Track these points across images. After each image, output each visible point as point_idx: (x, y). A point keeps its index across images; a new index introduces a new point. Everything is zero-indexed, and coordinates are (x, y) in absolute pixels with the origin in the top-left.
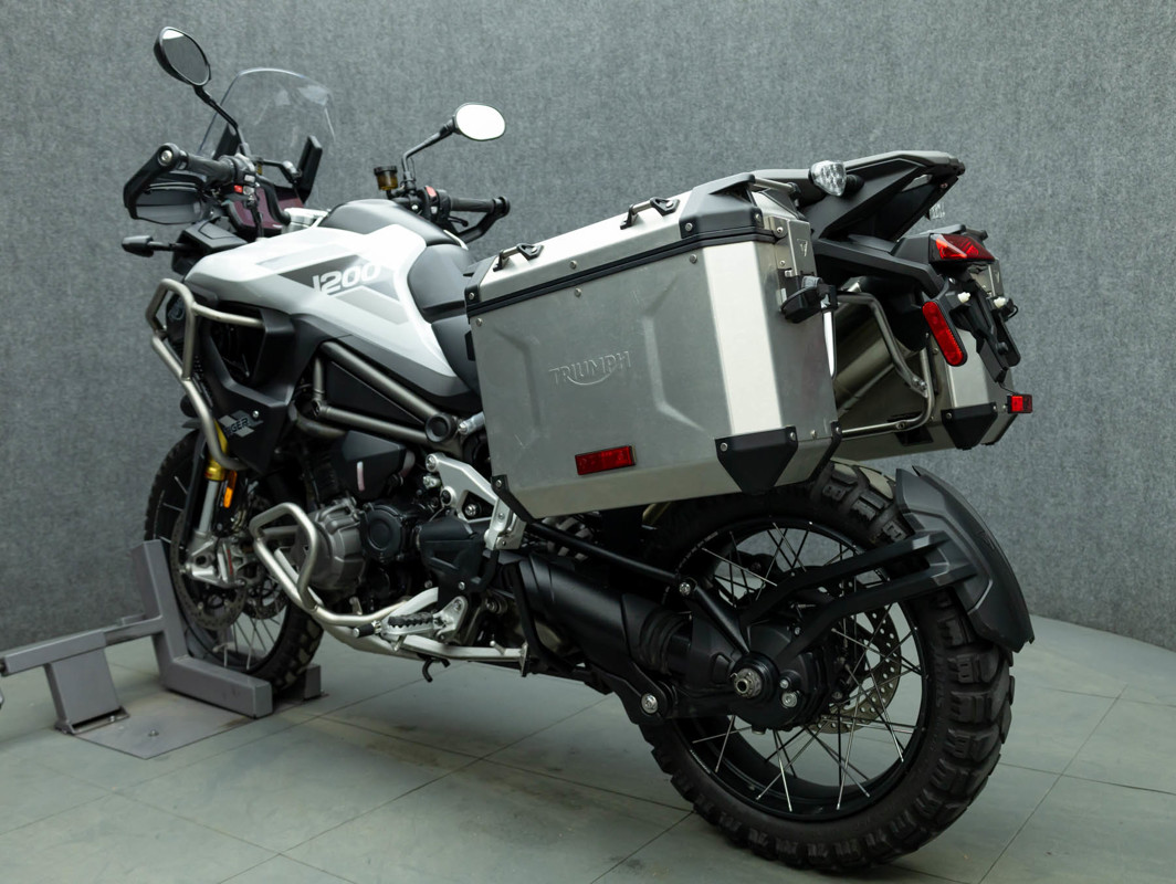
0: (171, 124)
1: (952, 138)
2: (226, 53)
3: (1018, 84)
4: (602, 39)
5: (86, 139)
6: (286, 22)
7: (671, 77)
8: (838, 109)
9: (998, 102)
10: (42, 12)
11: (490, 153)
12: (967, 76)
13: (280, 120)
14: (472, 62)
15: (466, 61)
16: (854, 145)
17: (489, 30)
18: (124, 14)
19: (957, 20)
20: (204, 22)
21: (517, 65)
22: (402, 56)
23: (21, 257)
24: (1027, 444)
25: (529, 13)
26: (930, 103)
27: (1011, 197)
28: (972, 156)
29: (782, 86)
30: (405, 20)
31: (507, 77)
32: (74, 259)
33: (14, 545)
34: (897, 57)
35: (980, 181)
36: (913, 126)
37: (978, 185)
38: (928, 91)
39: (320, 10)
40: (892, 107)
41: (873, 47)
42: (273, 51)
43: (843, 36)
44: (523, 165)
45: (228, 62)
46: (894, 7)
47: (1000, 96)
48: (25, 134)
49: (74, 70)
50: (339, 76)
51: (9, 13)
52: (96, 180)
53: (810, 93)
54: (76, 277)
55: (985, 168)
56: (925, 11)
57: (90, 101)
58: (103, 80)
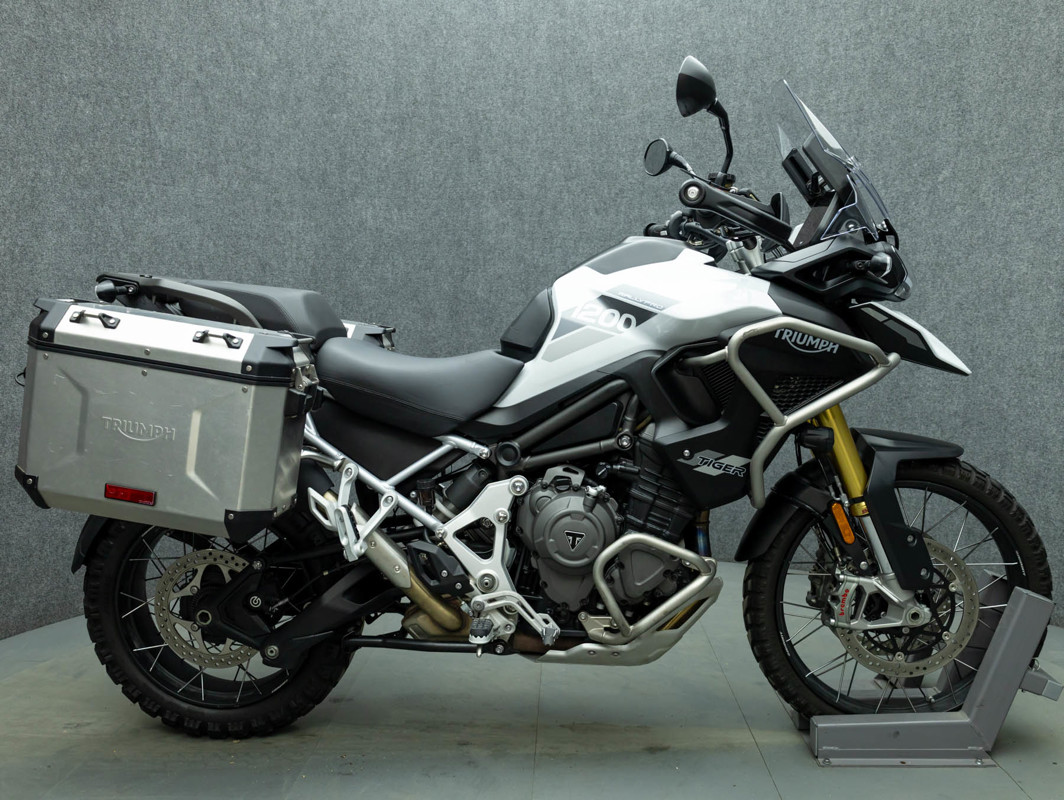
0: (331, 164)
1: (1019, 180)
2: (377, 104)
5: (262, 177)
6: (426, 77)
7: (757, 121)
8: (910, 151)
10: (232, 75)
11: (594, 187)
12: (1036, 123)
13: (418, 159)
14: (582, 109)
15: (577, 108)
16: (924, 185)
17: (597, 81)
18: (297, 74)
19: (1028, 70)
20: (361, 79)
21: (621, 111)
22: (523, 104)
25: (633, 65)
26: (998, 147)
28: (1037, 197)
29: (858, 129)
30: (526, 73)
31: (612, 121)
34: (967, 104)
35: (1044, 222)
36: (981, 168)
37: (1043, 225)
38: (997, 137)
39: (456, 66)
40: (961, 149)
41: (945, 95)
42: (415, 102)
43: (918, 84)
44: (623, 198)
45: (379, 112)
48: (215, 174)
49: (256, 121)
50: (470, 122)
51: (207, 77)
52: (268, 210)
53: (884, 136)
55: (1050, 208)
56: (996, 62)
57: (266, 146)
58: (278, 129)
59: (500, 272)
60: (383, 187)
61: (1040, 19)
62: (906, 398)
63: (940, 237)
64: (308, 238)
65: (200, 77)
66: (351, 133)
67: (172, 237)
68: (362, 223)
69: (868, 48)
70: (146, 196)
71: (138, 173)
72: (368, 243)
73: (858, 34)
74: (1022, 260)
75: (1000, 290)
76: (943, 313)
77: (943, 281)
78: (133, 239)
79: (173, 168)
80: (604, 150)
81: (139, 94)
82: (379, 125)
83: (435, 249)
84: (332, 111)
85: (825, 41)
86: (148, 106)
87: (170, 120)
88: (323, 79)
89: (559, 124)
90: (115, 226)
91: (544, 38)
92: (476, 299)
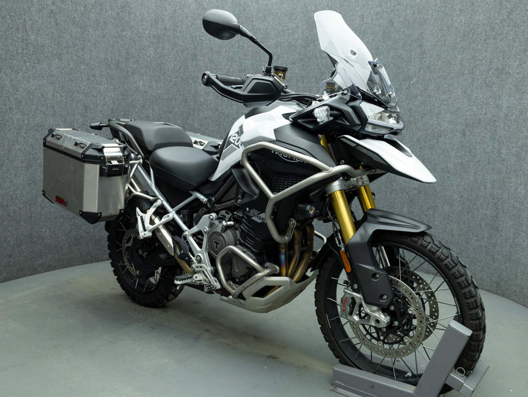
0: (121, 57)
1: (445, 86)
2: (146, 28)
3: (474, 67)
4: (303, 32)
5: (86, 62)
6: (171, 17)
8: (399, 69)
9: (466, 73)
10: (70, 8)
12: (453, 61)
13: (166, 58)
16: (404, 85)
17: (256, 25)
18: (104, 10)
19: (451, 37)
20: (138, 15)
21: (266, 40)
23: (57, 111)
24: (466, 214)
25: (273, 19)
26: (437, 70)
27: (468, 113)
28: (453, 94)
32: (78, 112)
33: (48, 230)
34: (425, 50)
35: (455, 105)
36: (430, 79)
37: (455, 106)
38: (437, 66)
39: (186, 12)
40: (421, 70)
41: (415, 45)
42: (165, 29)
43: (403, 39)
45: (147, 32)
46: (425, 29)
47: (466, 71)
48: (61, 59)
49: (83, 33)
50: (192, 41)
51: (57, 8)
52: (89, 79)
53: (387, 61)
54: (79, 119)
55: (458, 99)
56: (438, 32)
57: (88, 46)
58: (94, 37)
59: (206, 115)
60: (148, 70)
61: (457, 15)
62: (394, 181)
63: (411, 109)
64: (109, 94)
65: (54, 8)
66: (132, 42)
67: (38, 90)
68: (137, 88)
69: (382, 20)
70: (24, 69)
71: (20, 56)
72: (140, 98)
73: (377, 13)
74: (445, 121)
75: (435, 134)
76: (411, 143)
77: (411, 129)
78: (17, 91)
79: (39, 55)
80: (258, 59)
81: (21, 15)
82: (146, 39)
83: (174, 103)
84: (122, 31)
85: (363, 16)
86: (25, 21)
87: (37, 29)
88: (118, 14)
89: (237, 45)
90: (7, 83)
91: (230, 2)
92: (194, 129)
